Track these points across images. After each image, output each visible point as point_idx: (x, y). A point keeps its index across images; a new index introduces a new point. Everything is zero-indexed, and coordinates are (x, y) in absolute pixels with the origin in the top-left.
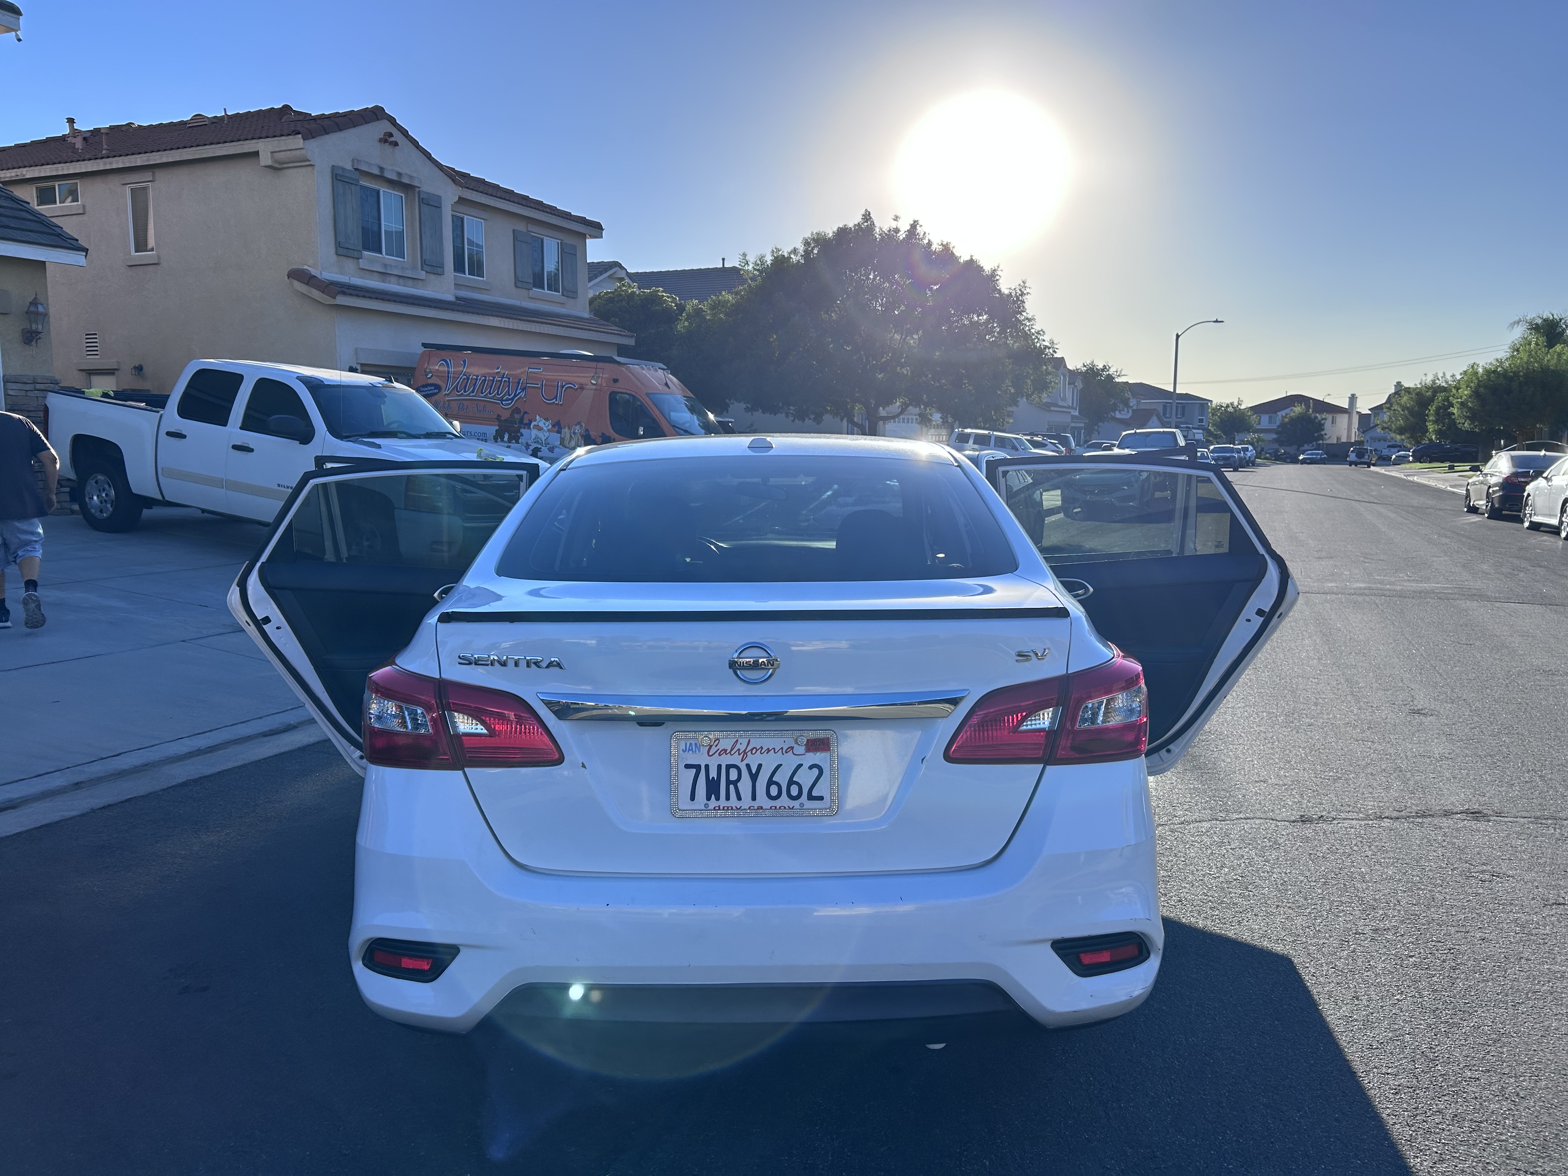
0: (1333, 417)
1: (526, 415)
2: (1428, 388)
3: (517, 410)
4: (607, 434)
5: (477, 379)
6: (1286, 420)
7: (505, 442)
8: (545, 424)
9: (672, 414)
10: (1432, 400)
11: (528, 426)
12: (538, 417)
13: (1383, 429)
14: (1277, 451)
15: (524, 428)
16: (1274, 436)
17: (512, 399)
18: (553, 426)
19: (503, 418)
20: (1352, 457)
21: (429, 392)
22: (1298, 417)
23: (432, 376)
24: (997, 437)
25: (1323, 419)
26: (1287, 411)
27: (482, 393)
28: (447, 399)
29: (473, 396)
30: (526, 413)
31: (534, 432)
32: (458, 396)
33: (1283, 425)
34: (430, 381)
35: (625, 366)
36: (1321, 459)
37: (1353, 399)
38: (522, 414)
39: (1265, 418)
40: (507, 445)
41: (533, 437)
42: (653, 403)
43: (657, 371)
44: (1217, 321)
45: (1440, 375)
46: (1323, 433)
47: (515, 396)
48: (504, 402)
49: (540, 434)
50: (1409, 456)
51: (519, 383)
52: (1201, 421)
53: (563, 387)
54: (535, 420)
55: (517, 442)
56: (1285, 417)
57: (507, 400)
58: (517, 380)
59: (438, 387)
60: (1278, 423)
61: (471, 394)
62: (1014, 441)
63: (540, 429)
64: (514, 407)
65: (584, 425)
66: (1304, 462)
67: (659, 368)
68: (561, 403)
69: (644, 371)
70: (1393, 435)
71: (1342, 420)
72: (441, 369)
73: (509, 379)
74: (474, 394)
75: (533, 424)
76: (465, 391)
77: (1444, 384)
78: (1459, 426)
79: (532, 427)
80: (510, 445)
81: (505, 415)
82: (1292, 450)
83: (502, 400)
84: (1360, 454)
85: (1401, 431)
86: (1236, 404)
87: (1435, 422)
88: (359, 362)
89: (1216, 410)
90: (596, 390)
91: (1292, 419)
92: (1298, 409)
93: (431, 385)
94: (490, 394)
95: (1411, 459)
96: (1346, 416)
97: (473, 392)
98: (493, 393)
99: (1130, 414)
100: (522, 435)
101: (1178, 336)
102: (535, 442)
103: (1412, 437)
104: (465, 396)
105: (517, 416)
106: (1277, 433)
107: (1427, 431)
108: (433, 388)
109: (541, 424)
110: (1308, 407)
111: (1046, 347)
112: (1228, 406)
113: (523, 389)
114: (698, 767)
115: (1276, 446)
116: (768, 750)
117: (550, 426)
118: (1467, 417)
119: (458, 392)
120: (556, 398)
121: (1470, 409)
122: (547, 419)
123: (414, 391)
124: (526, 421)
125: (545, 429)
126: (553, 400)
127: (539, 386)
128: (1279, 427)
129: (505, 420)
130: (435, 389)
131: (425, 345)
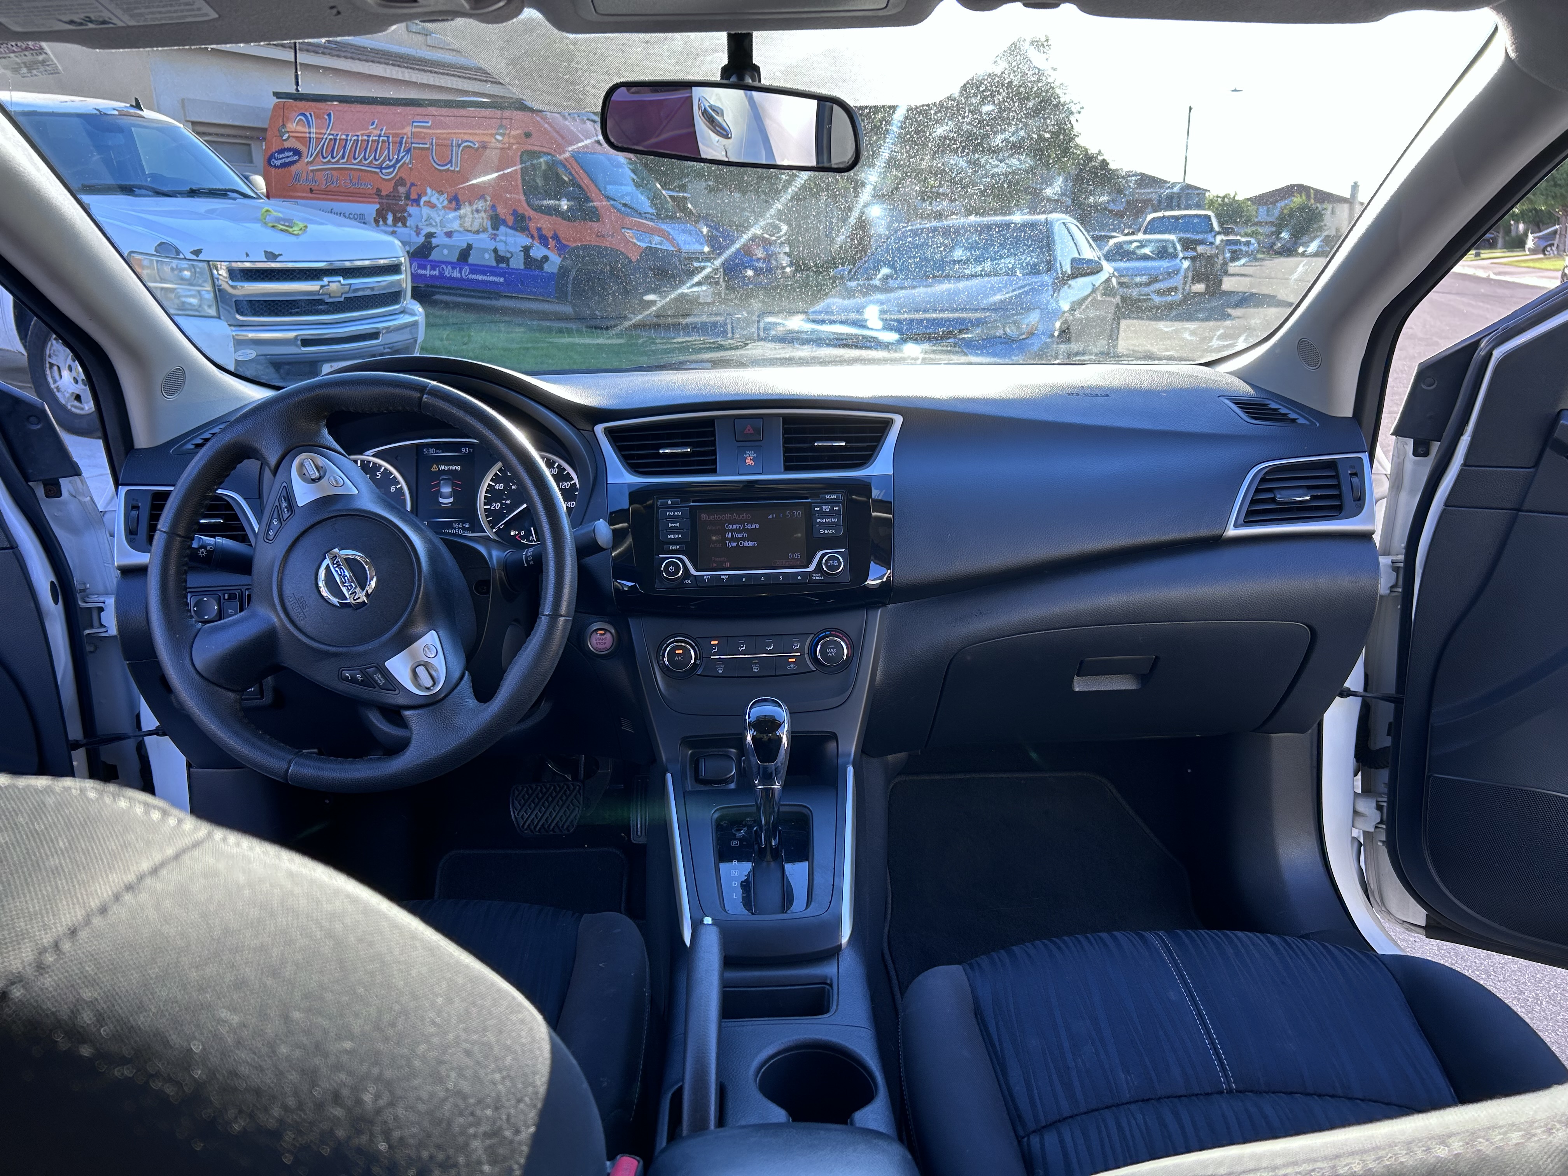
0: (1333, 208)
1: (413, 188)
3: (401, 182)
4: (520, 211)
5: (347, 140)
6: (1286, 211)
7: (390, 226)
8: (438, 199)
9: (609, 187)
11: (417, 201)
12: (429, 190)
14: (1273, 244)
15: (412, 205)
16: (1275, 229)
17: (394, 166)
18: (450, 201)
19: (384, 193)
21: (287, 160)
22: (1298, 208)
23: (289, 137)
25: (1324, 209)
26: (1287, 202)
27: (355, 159)
28: (311, 168)
29: (343, 163)
30: (412, 184)
31: (426, 211)
32: (325, 163)
33: (1282, 217)
34: (287, 145)
35: (540, 114)
37: (1355, 187)
38: (408, 185)
39: (1263, 210)
40: (391, 229)
41: (425, 217)
42: (581, 167)
43: (585, 123)
46: (1322, 224)
47: (398, 161)
48: (384, 171)
49: (433, 214)
51: (401, 143)
53: (459, 146)
54: (426, 194)
55: (404, 225)
56: (1285, 208)
57: (388, 167)
58: (399, 139)
59: (297, 152)
60: (1277, 215)
61: (341, 161)
63: (433, 206)
64: (397, 178)
65: (489, 198)
67: (588, 119)
68: (458, 169)
69: (567, 122)
71: (1343, 210)
72: (300, 128)
73: (388, 137)
74: (345, 160)
75: (424, 199)
76: (333, 157)
79: (422, 203)
80: (395, 229)
81: (386, 190)
82: (1293, 242)
83: (381, 168)
88: (188, 119)
89: (1214, 200)
90: (502, 149)
91: (1291, 210)
92: (1297, 200)
93: (289, 150)
94: (366, 160)
96: (1346, 206)
97: (343, 157)
98: (369, 157)
99: (1123, 205)
100: (410, 215)
102: (427, 225)
104: (333, 163)
105: (402, 190)
106: (1275, 226)
108: (291, 153)
109: (434, 200)
110: (1308, 197)
113: (408, 151)
117: (446, 203)
119: (324, 158)
120: (451, 162)
122: (441, 193)
123: (181, 126)
124: (414, 196)
125: (440, 206)
126: (446, 165)
127: (427, 146)
128: (1277, 219)
129: (387, 195)
130: (294, 154)
131: (277, 95)
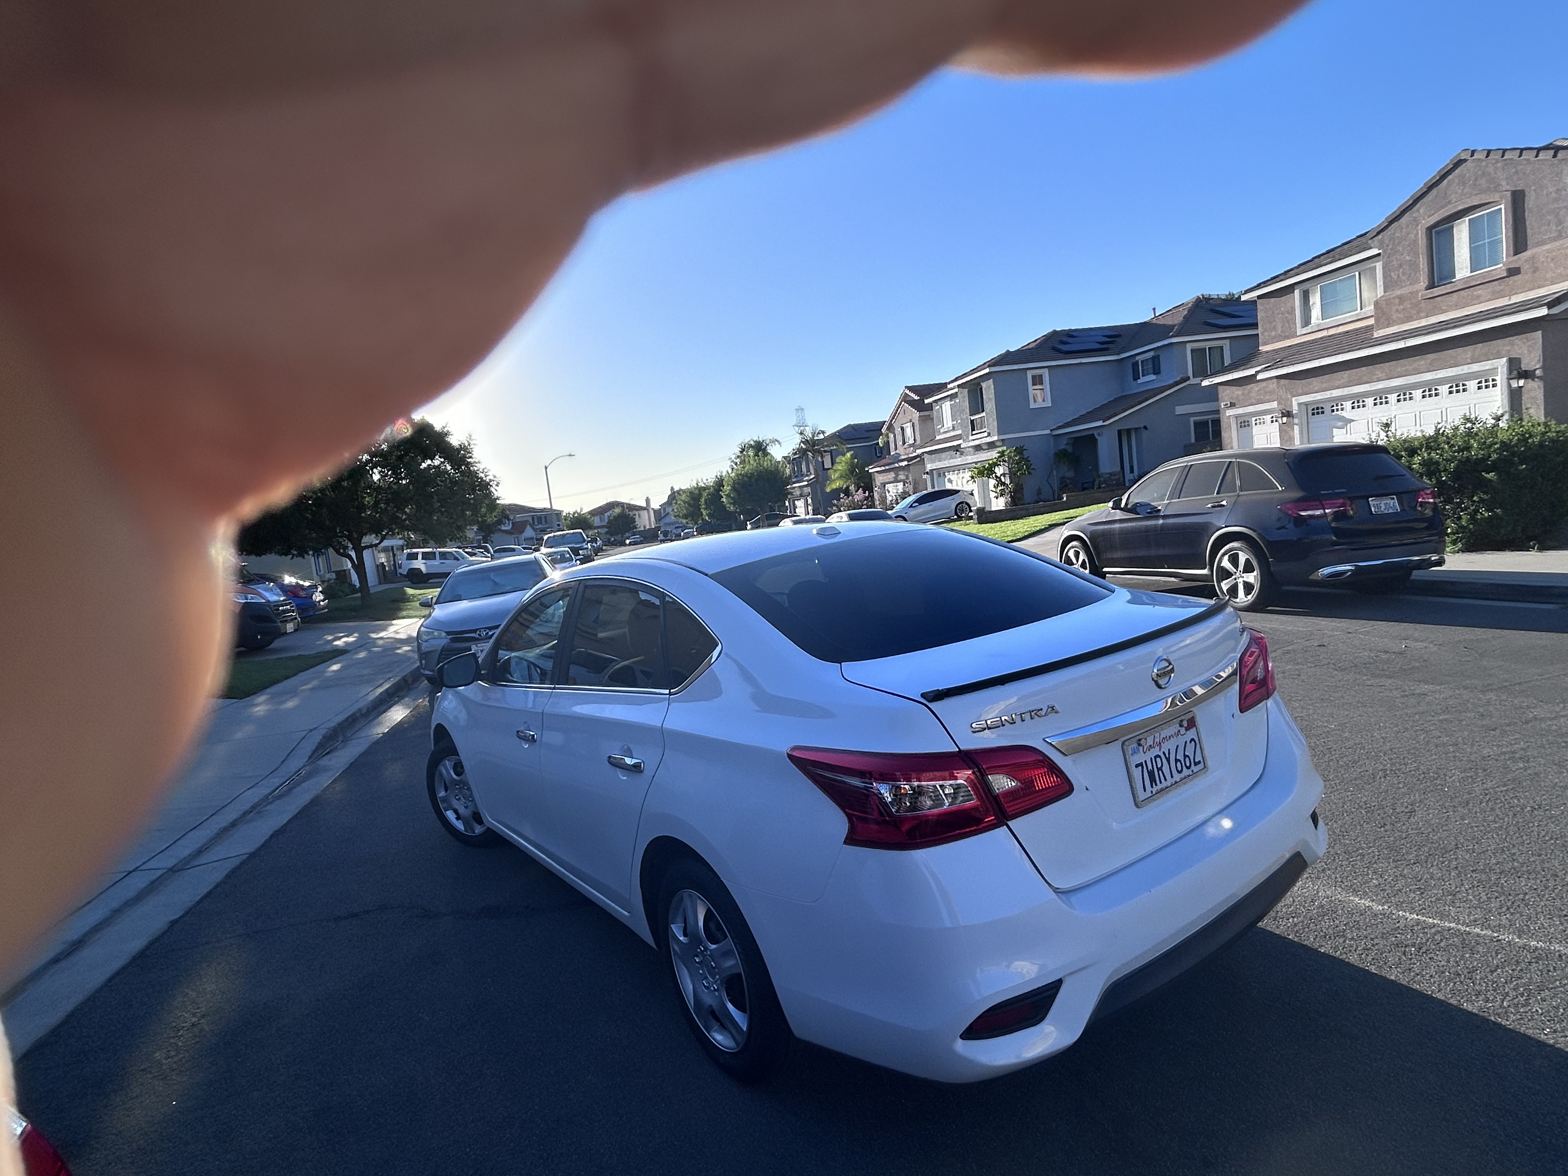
0: (638, 513)
2: (696, 488)
6: (611, 518)
10: (700, 495)
13: (675, 516)
14: (609, 539)
16: (606, 530)
20: (661, 537)
22: (618, 515)
24: (440, 552)
25: (633, 515)
26: (610, 512)
33: (610, 522)
36: (641, 541)
37: (648, 501)
44: (570, 455)
45: (700, 480)
46: (635, 524)
50: (693, 532)
52: (559, 525)
56: (610, 516)
60: (606, 521)
62: (454, 553)
66: (630, 544)
70: (681, 520)
71: (644, 514)
77: (703, 485)
78: (728, 509)
82: (619, 538)
84: (665, 534)
85: (685, 517)
86: (579, 511)
87: (705, 509)
89: (566, 518)
91: (614, 517)
92: (617, 510)
95: (695, 533)
96: (646, 511)
99: (511, 526)
101: (546, 468)
103: (692, 520)
106: (608, 528)
107: (702, 514)
110: (622, 508)
111: (491, 481)
112: (574, 513)
114: (1141, 764)
115: (608, 536)
116: (1170, 737)
118: (731, 503)
121: (732, 498)
128: (608, 524)
